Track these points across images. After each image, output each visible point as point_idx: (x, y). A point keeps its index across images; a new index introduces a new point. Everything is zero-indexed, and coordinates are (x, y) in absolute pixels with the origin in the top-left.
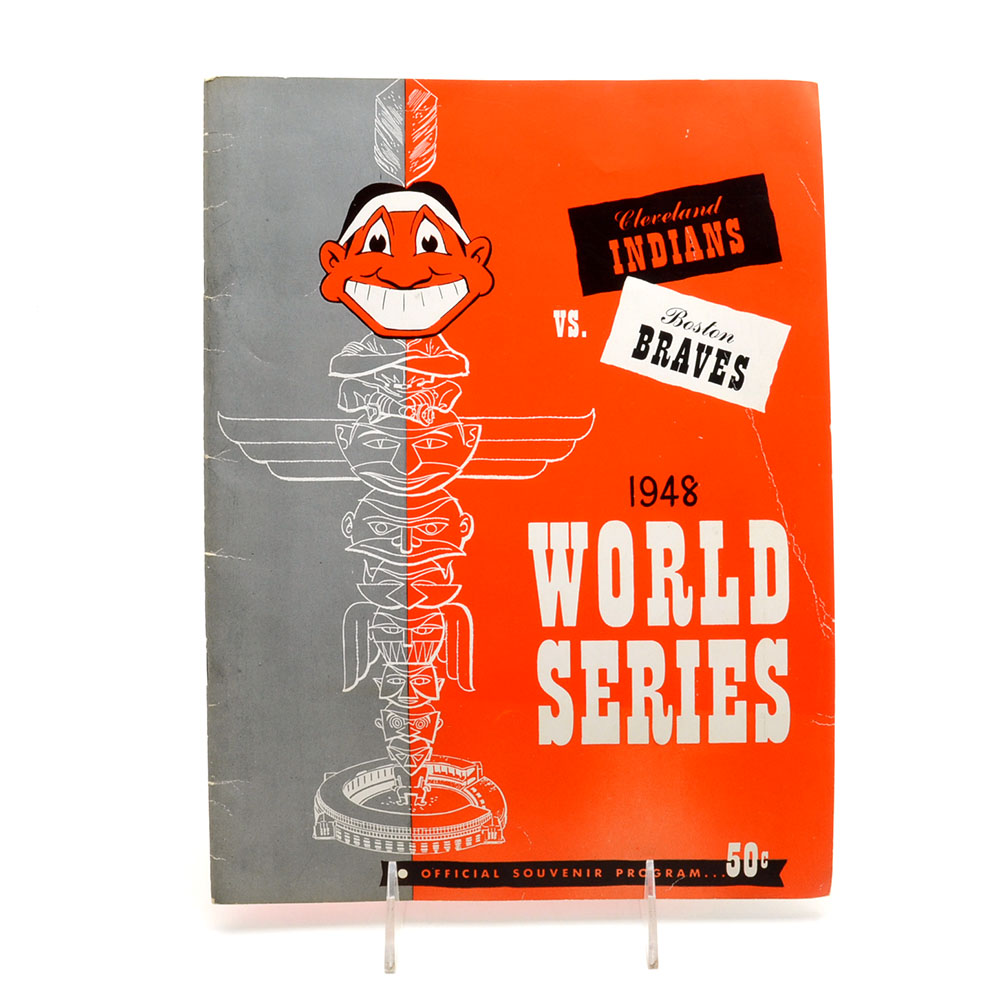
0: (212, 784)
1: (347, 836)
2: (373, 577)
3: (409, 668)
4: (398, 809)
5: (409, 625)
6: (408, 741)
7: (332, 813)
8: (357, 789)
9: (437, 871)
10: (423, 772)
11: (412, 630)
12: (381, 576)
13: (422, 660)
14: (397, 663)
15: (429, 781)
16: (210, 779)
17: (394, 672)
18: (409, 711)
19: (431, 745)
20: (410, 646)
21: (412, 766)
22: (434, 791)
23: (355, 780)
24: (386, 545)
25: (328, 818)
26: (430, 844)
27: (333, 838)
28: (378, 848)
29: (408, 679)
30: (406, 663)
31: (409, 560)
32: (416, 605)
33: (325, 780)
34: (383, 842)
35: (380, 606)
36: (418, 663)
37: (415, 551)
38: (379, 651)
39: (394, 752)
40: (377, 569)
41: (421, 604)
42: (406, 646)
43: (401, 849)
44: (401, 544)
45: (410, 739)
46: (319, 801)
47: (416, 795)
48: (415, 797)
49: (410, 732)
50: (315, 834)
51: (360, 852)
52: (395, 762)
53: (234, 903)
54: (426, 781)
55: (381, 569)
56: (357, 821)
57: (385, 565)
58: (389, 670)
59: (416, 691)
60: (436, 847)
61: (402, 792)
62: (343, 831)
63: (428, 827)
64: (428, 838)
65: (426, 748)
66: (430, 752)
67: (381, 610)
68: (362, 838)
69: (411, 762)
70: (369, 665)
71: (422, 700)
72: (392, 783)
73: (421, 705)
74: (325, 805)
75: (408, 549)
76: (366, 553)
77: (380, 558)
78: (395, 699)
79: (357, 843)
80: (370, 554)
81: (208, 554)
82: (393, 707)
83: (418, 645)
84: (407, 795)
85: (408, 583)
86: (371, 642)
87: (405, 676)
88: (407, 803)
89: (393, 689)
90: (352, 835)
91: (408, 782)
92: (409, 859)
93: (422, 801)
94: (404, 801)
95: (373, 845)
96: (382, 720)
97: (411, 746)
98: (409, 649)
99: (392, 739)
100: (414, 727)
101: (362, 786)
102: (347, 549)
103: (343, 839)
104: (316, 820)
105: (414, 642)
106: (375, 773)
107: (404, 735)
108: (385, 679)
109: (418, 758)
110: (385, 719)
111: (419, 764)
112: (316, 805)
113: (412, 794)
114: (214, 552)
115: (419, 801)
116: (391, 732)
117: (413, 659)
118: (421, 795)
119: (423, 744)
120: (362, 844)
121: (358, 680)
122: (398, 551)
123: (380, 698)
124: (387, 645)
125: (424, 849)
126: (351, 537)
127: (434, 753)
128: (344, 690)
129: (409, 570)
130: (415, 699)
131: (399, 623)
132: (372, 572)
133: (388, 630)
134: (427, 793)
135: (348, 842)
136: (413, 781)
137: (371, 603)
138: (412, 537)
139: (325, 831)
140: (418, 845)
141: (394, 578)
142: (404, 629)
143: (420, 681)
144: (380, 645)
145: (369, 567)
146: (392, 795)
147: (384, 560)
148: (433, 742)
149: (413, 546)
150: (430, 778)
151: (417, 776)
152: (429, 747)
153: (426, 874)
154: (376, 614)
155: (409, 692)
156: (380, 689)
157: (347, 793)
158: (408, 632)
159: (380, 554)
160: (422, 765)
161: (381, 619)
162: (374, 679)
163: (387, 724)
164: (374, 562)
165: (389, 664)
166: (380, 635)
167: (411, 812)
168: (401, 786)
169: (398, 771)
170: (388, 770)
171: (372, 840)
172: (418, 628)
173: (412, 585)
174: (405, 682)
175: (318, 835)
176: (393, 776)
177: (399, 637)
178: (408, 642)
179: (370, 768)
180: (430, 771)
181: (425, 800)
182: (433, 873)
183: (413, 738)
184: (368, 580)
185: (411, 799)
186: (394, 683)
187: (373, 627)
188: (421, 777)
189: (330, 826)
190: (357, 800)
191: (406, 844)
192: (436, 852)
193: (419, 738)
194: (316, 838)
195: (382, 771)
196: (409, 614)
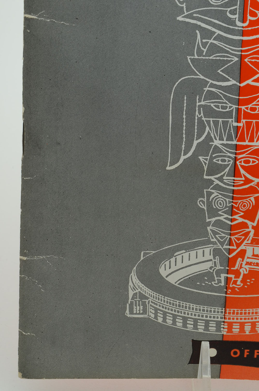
0: (25, 258)
1: (160, 315)
2: (205, 50)
3: (237, 147)
4: (212, 289)
5: (239, 102)
6: (229, 223)
7: (147, 291)
8: (174, 268)
9: (246, 351)
10: (242, 254)
11: (243, 108)
12: (214, 49)
13: (252, 140)
14: (225, 142)
15: (247, 263)
16: (22, 254)
17: (221, 151)
18: (233, 192)
19: (253, 227)
20: (241, 125)
21: (231, 247)
22: (252, 273)
23: (173, 260)
24: (221, 16)
25: (142, 297)
26: (242, 325)
27: (146, 316)
28: (190, 327)
29: (236, 159)
30: (235, 142)
31: (244, 33)
32: (249, 82)
33: (142, 258)
34: (196, 322)
35: (211, 81)
36: (247, 143)
37: (252, 23)
38: (207, 129)
39: (215, 233)
40: (211, 41)
41: (254, 81)
42: (235, 124)
43: (212, 328)
44: (237, 16)
45: (232, 220)
46: (134, 279)
47: (233, 276)
48: (231, 278)
49: (233, 213)
50: (128, 311)
51: (172, 331)
52: (214, 243)
53: (41, 378)
54: (244, 263)
55: (215, 42)
56: (172, 301)
57: (219, 38)
58: (217, 149)
59: (242, 171)
60: (248, 328)
61: (219, 273)
62: (156, 310)
63: (241, 308)
64: (241, 318)
65: (247, 230)
66: (252, 234)
67: (212, 86)
68: (175, 317)
69: (230, 243)
70: (196, 143)
71: (247, 181)
72: (210, 264)
73: (246, 186)
74: (140, 284)
75: (244, 21)
76: (199, 23)
77: (214, 30)
78: (221, 179)
79: (169, 321)
80: (203, 25)
81: (27, 16)
82: (217, 187)
83: (248, 125)
84: (223, 276)
85: (242, 58)
86: (200, 119)
87: (233, 156)
88: (223, 284)
89: (220, 168)
90: (165, 314)
91: (226, 264)
92: (220, 339)
93: (239, 283)
94: (220, 281)
95: (185, 325)
96: (205, 200)
97: (232, 228)
98: (238, 128)
99: (214, 219)
100: (238, 209)
101: (180, 265)
102: (180, 18)
103: (156, 317)
104: (130, 296)
105: (244, 121)
106: (193, 253)
107: (226, 216)
108: (212, 158)
109: (238, 239)
110: (208, 199)
111: (238, 245)
112: (130, 283)
113: (229, 276)
114: (35, 14)
115: (235, 282)
116: (213, 212)
117: (242, 139)
118: (237, 275)
119: (245, 225)
120: (174, 322)
121: (183, 158)
122: (233, 23)
123: (205, 177)
124: (216, 123)
125: (236, 329)
126: (184, 5)
127: (255, 235)
128: (168, 168)
129: (243, 43)
130: (240, 180)
131: (230, 100)
132: (204, 45)
133: (218, 107)
134: (244, 274)
135: (160, 320)
136: (231, 262)
137: (202, 77)
138: (249, 8)
139: (138, 309)
140: (230, 326)
141: (227, 52)
142: (234, 107)
143: (248, 162)
144: (208, 122)
145: (202, 39)
146: (208, 275)
147: (218, 32)
148: (255, 224)
149: (249, 18)
150: (249, 260)
151: (236, 258)
152: (250, 229)
153: (235, 353)
154: (206, 89)
155: (235, 172)
156: (206, 169)
157: (163, 272)
158: (238, 110)
159: (214, 25)
160: (242, 247)
161: (210, 95)
162: (200, 158)
163: (209, 204)
164: (207, 34)
165: (217, 142)
166: (209, 112)
167: (226, 293)
168: (218, 267)
169: (216, 252)
170: (207, 251)
171: (185, 320)
172: (250, 106)
173: (246, 60)
174: (232, 162)
175: (131, 312)
176: (211, 257)
177: (229, 115)
178: (238, 121)
179: (188, 248)
180: (249, 253)
181: (242, 282)
182: (242, 353)
183: (236, 220)
184: (200, 53)
185: (227, 280)
186: (220, 162)
187: (203, 103)
188: (240, 259)
189: (144, 305)
190: (173, 280)
191: (218, 324)
192: (247, 333)
193: (241, 220)
194: (129, 316)
195: (200, 252)
196: (241, 91)
